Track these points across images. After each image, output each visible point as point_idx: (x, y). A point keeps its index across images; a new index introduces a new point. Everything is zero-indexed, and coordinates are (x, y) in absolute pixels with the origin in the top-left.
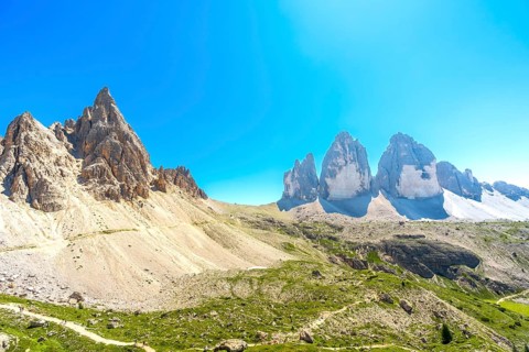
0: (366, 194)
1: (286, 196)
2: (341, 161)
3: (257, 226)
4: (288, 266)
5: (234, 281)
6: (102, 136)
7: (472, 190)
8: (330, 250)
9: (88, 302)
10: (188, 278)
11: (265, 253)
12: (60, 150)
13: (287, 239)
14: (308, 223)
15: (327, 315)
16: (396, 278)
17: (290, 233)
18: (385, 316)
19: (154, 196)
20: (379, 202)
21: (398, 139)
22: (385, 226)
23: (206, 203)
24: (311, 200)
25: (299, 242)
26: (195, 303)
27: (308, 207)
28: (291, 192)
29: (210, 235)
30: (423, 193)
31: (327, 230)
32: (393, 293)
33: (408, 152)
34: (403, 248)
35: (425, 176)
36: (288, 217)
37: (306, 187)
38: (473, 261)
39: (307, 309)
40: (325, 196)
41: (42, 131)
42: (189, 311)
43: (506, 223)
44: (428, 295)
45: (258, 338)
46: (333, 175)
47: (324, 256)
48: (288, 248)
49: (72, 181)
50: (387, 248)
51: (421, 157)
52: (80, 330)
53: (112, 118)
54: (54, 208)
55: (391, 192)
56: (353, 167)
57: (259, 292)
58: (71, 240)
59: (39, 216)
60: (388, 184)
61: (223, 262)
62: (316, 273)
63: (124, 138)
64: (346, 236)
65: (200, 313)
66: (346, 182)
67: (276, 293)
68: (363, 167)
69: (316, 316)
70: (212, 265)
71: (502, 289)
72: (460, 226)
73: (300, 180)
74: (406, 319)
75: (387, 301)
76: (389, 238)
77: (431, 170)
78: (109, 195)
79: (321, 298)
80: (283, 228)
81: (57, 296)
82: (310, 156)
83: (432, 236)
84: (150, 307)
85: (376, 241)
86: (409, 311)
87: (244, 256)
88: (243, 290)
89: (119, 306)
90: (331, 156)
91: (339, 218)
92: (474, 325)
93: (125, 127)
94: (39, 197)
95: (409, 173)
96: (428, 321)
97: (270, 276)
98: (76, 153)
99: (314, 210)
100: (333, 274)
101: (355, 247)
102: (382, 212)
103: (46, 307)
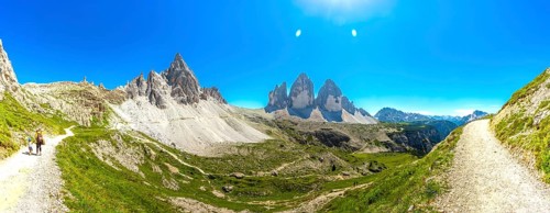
0: (311, 107)
1: (270, 105)
2: (300, 88)
3: (253, 120)
4: (268, 142)
5: (240, 147)
6: (178, 74)
7: (352, 110)
8: (290, 135)
9: (177, 147)
10: (217, 144)
11: (257, 135)
12: (164, 83)
13: (268, 128)
14: (280, 120)
15: (286, 165)
16: (319, 148)
17: (270, 125)
18: (312, 164)
19: (202, 102)
20: (316, 111)
21: (329, 82)
22: (317, 124)
23: (227, 106)
24: (283, 108)
25: (274, 130)
26: (221, 155)
27: (281, 111)
28: (273, 103)
29: (228, 124)
30: (335, 109)
31: (290, 125)
32: (316, 154)
33: (331, 89)
34: (323, 134)
35: (337, 101)
36: (270, 116)
37: (280, 100)
38: (347, 139)
39: (277, 163)
40: (290, 106)
41: (158, 76)
42: (217, 159)
43: (360, 125)
44: (330, 154)
45: (251, 173)
46: (296, 95)
47: (287, 137)
48: (269, 133)
49: (169, 95)
50: (316, 135)
51: (337, 93)
52: (176, 157)
53: (182, 66)
54: (163, 107)
55: (322, 108)
56: (306, 92)
57: (252, 154)
58: (171, 121)
59: (159, 110)
60: (321, 103)
61: (235, 138)
62: (282, 146)
63: (187, 74)
64: (298, 128)
65: (223, 160)
66: (301, 100)
67: (260, 155)
68: (311, 94)
69: (280, 165)
70: (229, 139)
71: (354, 149)
72: (346, 125)
73: (278, 96)
74: (320, 164)
75: (313, 158)
76: (318, 129)
77: (340, 99)
78: (182, 102)
79: (284, 158)
80: (267, 122)
81: (168, 143)
82: (285, 83)
83: (336, 130)
84: (201, 154)
85: (312, 131)
86: (321, 161)
87: (246, 136)
88: (244, 152)
89: (189, 152)
90: (295, 85)
91: (296, 119)
92: (343, 163)
93: (187, 69)
94: (159, 103)
95: (331, 99)
96: (328, 164)
97: (258, 146)
98: (169, 83)
99: (284, 113)
100: (291, 146)
101: (302, 134)
102: (317, 116)
103: (164, 146)
